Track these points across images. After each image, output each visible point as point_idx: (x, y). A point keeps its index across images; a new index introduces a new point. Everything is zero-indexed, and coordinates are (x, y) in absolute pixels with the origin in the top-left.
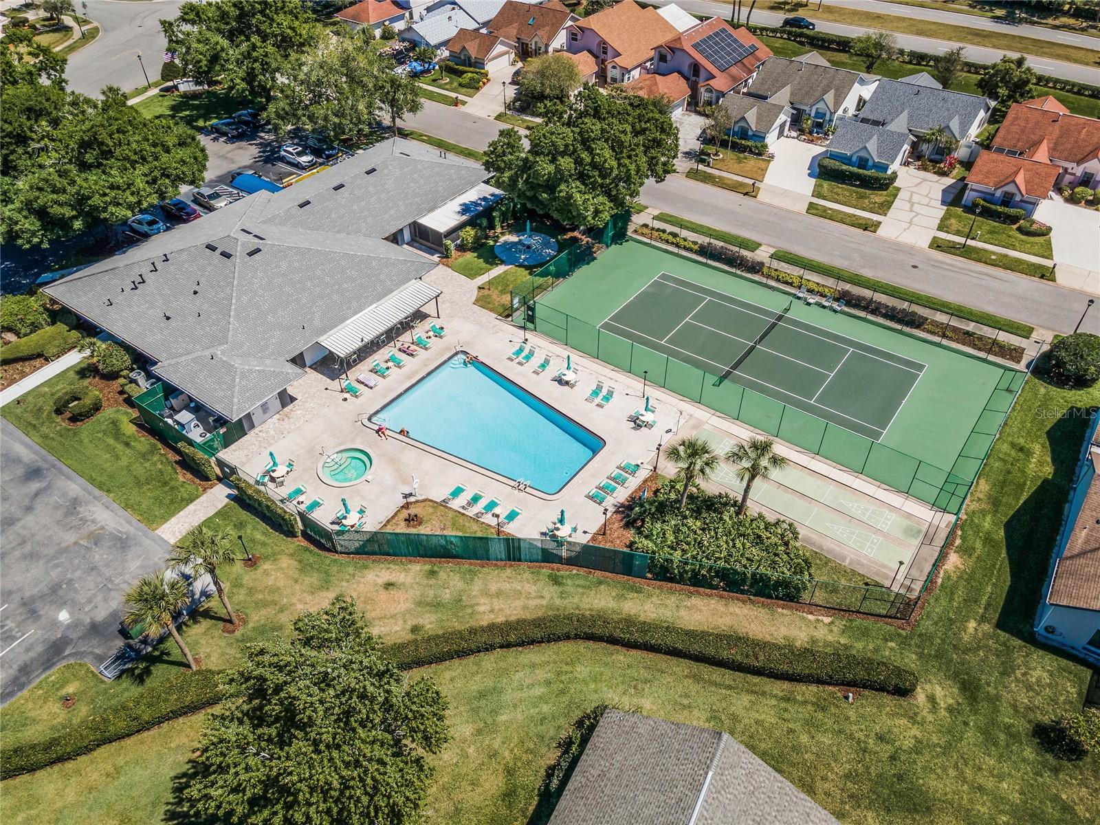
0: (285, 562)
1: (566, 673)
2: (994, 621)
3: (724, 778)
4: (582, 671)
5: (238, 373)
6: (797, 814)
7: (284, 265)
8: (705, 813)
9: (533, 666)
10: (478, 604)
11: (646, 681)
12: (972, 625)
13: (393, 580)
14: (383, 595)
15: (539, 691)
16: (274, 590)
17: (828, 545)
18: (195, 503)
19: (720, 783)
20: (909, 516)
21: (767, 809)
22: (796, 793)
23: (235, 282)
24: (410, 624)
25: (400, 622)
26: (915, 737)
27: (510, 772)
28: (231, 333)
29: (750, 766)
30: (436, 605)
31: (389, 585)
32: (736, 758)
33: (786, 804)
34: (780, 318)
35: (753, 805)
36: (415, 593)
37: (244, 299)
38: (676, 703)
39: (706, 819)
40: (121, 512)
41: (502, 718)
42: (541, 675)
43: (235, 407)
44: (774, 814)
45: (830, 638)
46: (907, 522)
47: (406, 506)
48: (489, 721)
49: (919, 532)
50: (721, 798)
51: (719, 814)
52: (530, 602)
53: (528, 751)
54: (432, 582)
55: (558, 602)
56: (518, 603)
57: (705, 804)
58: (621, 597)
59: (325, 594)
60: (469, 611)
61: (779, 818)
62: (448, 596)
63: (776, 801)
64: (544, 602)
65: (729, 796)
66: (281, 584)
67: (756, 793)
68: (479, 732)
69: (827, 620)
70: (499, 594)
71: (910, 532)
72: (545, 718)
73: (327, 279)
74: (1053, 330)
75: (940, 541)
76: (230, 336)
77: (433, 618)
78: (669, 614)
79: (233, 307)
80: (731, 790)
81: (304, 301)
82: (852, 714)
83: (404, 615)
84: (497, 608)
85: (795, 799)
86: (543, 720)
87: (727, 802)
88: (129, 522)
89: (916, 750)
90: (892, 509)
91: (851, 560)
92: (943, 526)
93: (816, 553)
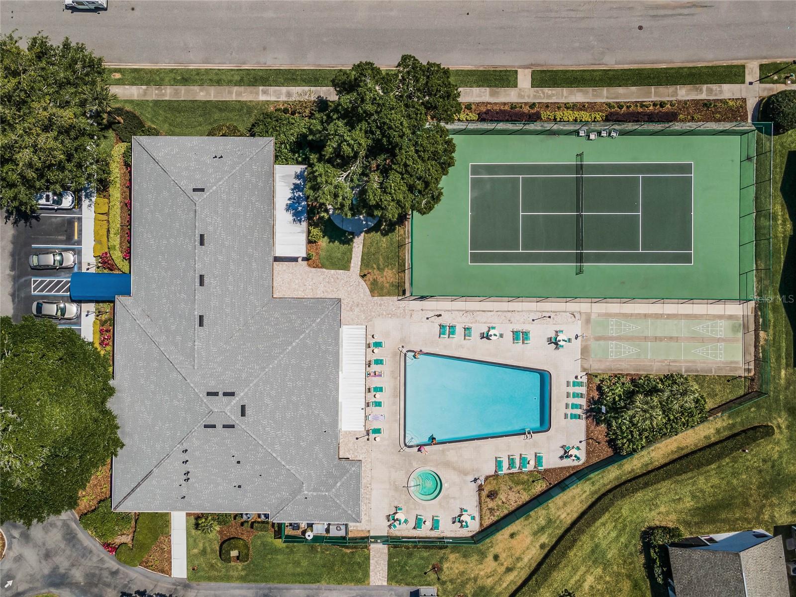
0: (452, 557)
1: (619, 517)
2: (792, 365)
4: (625, 512)
5: (334, 497)
7: (267, 400)
9: (604, 524)
10: (560, 516)
11: (655, 498)
12: (783, 372)
13: (512, 532)
14: (514, 542)
15: (614, 534)
16: (462, 573)
17: (699, 366)
18: (371, 558)
20: (731, 317)
23: (260, 442)
24: (538, 546)
25: (533, 549)
26: (778, 451)
27: (629, 576)
28: (297, 475)
30: (542, 529)
31: (512, 536)
34: (581, 169)
36: (527, 531)
37: (277, 447)
38: (674, 500)
40: (339, 587)
41: (609, 556)
42: (610, 526)
43: (354, 516)
45: (725, 424)
46: (731, 322)
47: (480, 489)
48: (605, 561)
49: (740, 325)
52: (582, 497)
53: (630, 564)
54: (531, 520)
55: (593, 489)
56: (577, 502)
58: (620, 467)
59: (487, 560)
60: (558, 522)
62: (543, 522)
64: (588, 493)
66: (462, 568)
68: (604, 569)
69: (719, 415)
70: (565, 504)
71: (735, 329)
72: (626, 545)
73: (299, 383)
74: (757, 58)
75: (752, 327)
76: (299, 477)
77: (546, 535)
78: (647, 459)
79: (279, 459)
81: (305, 413)
82: (749, 457)
83: (532, 544)
84: (569, 511)
86: (626, 546)
88: (351, 589)
89: (780, 457)
90: (720, 317)
91: (715, 369)
92: (750, 314)
93: (696, 376)
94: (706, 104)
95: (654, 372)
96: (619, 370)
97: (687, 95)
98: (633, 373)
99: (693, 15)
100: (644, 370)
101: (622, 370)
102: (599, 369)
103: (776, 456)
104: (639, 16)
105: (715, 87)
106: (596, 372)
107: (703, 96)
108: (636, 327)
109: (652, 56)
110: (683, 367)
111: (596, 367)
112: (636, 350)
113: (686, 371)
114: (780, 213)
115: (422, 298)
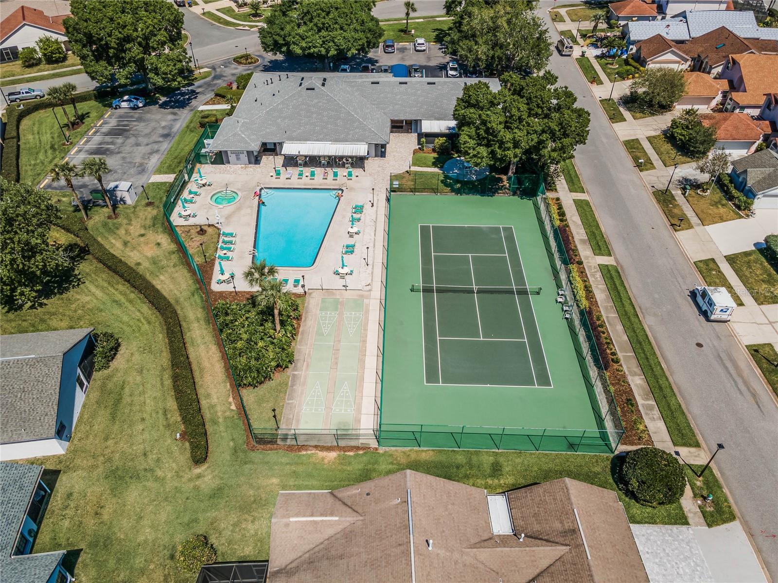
0: (155, 211)
3: (37, 364)
6: (42, 409)
7: (315, 101)
8: (11, 363)
10: (163, 275)
13: (163, 243)
14: (152, 245)
17: (298, 388)
19: (32, 363)
20: (357, 419)
21: (35, 392)
22: (54, 403)
24: (140, 260)
25: (139, 257)
26: (166, 476)
29: (52, 373)
30: (155, 263)
31: (159, 244)
32: (52, 364)
33: (45, 401)
34: (523, 292)
35: (32, 384)
36: (158, 253)
37: (280, 106)
39: (9, 365)
44: (34, 397)
45: (219, 414)
46: (351, 421)
47: (210, 225)
50: (24, 367)
51: (15, 370)
54: (169, 255)
57: (16, 361)
60: (158, 274)
61: (34, 400)
62: (163, 264)
63: (42, 395)
65: (28, 370)
67: (39, 383)
69: (233, 407)
71: (342, 426)
75: (344, 443)
77: (148, 266)
80: (32, 370)
81: (303, 121)
83: (144, 257)
85: (50, 404)
87: (25, 371)
89: (157, 479)
90: (359, 410)
91: (292, 403)
92: (361, 441)
93: (287, 385)
94: (630, 401)
95: (298, 347)
96: (306, 318)
97: (636, 385)
98: (301, 329)
99: (741, 393)
100: (302, 338)
101: (305, 320)
102: (309, 304)
103: (159, 473)
104: (713, 344)
105: (656, 413)
106: (307, 302)
107: (640, 401)
108: (351, 333)
109: (670, 355)
110: (300, 373)
111: (311, 301)
112: (325, 333)
113: (294, 376)
114: (502, 482)
115: (388, 200)
